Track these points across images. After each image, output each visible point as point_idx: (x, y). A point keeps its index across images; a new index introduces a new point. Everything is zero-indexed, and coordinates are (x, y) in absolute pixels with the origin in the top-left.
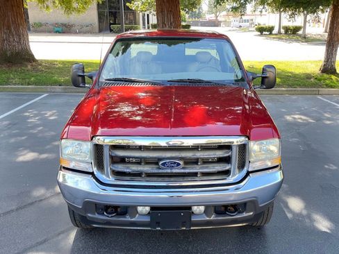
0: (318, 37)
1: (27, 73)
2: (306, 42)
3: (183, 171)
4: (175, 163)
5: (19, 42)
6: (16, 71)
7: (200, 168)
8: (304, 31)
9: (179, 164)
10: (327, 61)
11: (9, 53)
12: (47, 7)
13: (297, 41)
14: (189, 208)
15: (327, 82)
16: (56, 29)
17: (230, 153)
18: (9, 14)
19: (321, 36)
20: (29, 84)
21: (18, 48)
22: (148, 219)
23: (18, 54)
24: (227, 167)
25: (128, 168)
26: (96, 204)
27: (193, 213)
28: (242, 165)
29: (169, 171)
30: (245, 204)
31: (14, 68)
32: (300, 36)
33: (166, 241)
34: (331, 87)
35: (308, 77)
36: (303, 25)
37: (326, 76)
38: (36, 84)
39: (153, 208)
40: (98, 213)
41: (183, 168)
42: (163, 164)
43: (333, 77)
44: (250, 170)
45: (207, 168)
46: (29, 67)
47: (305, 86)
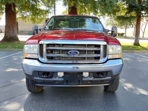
0: (131, 37)
1: (15, 45)
2: (126, 38)
3: (79, 56)
4: (75, 52)
5: (13, 33)
6: (10, 44)
7: (86, 55)
8: (126, 35)
9: (77, 53)
10: (136, 41)
11: (8, 37)
12: (26, 21)
13: (123, 38)
14: (82, 73)
15: (137, 48)
16: (29, 33)
17: (100, 49)
18: (10, 22)
19: (132, 37)
20: (15, 48)
21: (12, 35)
22: (62, 79)
23: (12, 37)
24: (99, 55)
25: (54, 55)
26: (38, 72)
27: (83, 76)
28: (105, 56)
29: (73, 56)
30: (107, 72)
31: (10, 43)
32: (124, 36)
33: (70, 97)
34: (138, 50)
35: (129, 47)
36: (125, 32)
37: (136, 46)
38: (18, 48)
39: (65, 73)
40: (39, 77)
41: (79, 55)
42: (70, 53)
43: (139, 47)
44: (109, 58)
45: (89, 55)
46: (16, 43)
47: (128, 49)
